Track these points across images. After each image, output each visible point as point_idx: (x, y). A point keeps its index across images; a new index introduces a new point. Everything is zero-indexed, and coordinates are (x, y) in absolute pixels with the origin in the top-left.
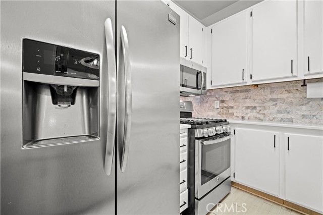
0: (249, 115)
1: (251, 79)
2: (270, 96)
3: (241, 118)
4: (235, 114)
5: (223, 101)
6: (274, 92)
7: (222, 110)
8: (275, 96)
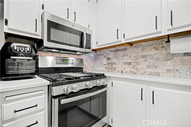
0: (126, 70)
1: (124, 38)
2: (142, 54)
3: (120, 72)
4: (117, 69)
5: (108, 59)
6: (144, 50)
7: (108, 66)
8: (145, 53)
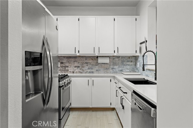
0: (76, 71)
1: (79, 52)
2: (85, 61)
3: (72, 72)
4: (69, 70)
5: (62, 63)
6: (87, 59)
7: (61, 68)
8: (87, 61)
